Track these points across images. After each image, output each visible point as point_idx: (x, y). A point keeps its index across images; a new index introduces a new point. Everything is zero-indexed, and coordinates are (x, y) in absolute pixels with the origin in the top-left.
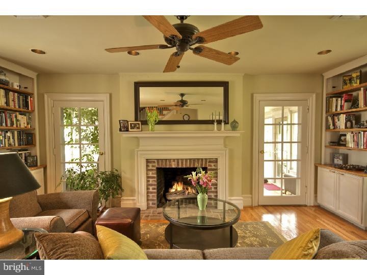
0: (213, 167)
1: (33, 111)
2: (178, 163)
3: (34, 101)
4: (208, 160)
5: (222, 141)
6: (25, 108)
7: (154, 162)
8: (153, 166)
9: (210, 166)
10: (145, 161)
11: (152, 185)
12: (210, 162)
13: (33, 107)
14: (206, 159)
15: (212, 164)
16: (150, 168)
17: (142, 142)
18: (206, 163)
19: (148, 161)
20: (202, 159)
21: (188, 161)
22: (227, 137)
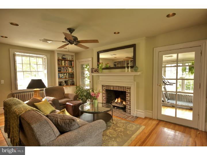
0: (129, 92)
1: (74, 66)
2: (113, 87)
3: (74, 63)
4: (126, 88)
5: (133, 78)
6: (71, 65)
7: (105, 87)
8: (104, 88)
9: (127, 91)
10: (101, 86)
11: (104, 97)
12: (127, 89)
13: (73, 65)
14: (125, 87)
15: (129, 90)
16: (103, 89)
17: (100, 77)
18: (125, 89)
19: (103, 86)
20: (124, 87)
21: (118, 87)
22: (135, 75)
